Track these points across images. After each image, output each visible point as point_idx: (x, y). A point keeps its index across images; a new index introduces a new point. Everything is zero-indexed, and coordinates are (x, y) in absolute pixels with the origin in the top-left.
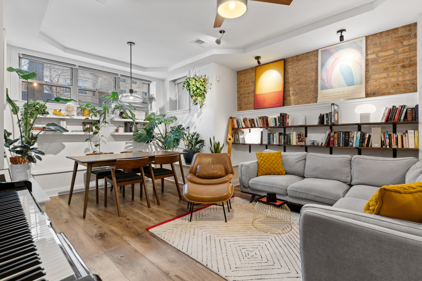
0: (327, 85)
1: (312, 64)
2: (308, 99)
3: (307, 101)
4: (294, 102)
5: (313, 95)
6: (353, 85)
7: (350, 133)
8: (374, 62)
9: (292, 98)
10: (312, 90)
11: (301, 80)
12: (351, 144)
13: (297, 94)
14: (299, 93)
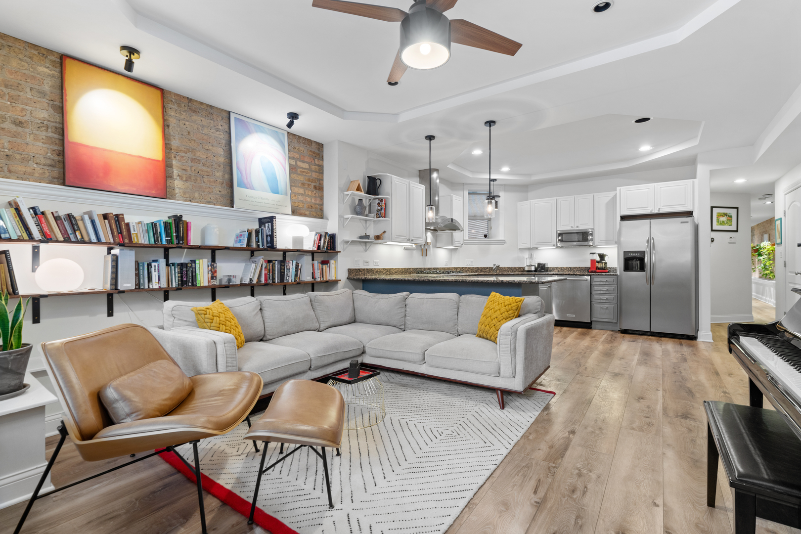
0: (245, 181)
1: (218, 133)
2: (210, 196)
3: (210, 200)
4: (182, 194)
5: (220, 191)
6: (278, 193)
7: (286, 263)
8: (295, 171)
9: (178, 184)
10: (218, 180)
11: (198, 154)
12: (287, 278)
13: (189, 180)
14: (193, 178)
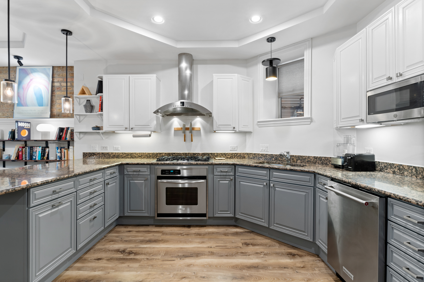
0: (22, 102)
6: (42, 106)
7: (34, 148)
8: (58, 89)
12: (34, 157)
